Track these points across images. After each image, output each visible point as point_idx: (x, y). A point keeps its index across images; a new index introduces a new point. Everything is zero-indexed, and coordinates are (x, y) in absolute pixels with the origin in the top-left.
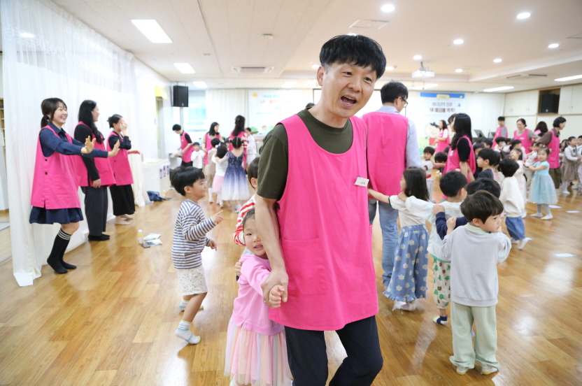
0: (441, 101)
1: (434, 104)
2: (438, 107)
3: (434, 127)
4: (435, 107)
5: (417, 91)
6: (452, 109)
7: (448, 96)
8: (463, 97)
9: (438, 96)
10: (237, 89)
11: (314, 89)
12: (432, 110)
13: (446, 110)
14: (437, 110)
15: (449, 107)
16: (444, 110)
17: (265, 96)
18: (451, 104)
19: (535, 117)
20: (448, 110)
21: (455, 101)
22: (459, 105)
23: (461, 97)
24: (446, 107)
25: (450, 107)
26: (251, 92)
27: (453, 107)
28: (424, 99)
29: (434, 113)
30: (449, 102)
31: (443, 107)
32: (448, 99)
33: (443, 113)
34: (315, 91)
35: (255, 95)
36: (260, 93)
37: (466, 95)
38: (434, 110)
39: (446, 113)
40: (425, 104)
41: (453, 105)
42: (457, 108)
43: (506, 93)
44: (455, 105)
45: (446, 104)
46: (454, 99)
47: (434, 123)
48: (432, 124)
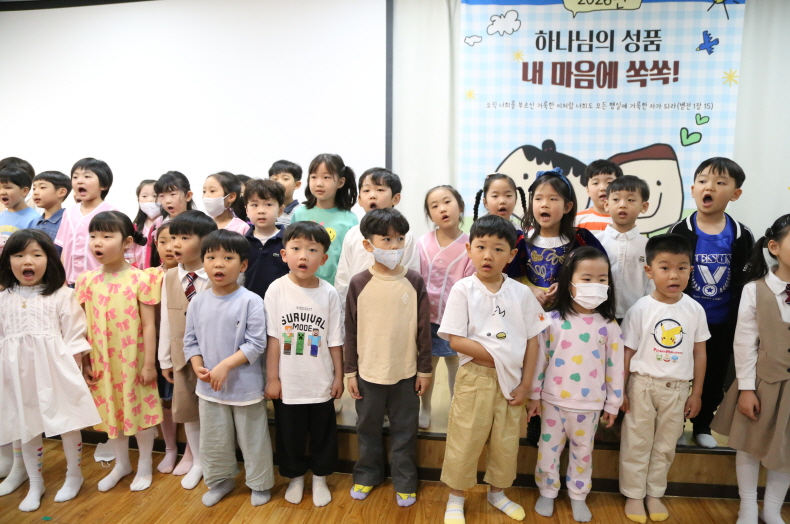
0: (586, 25)
1: (547, 41)
2: (573, 57)
4: (548, 58)
6: (660, 68)
12: (533, 73)
13: (622, 74)
14: (564, 75)
15: (638, 57)
16: (608, 75)
18: (653, 38)
20: (637, 70)
21: (681, 20)
22: (709, 44)
24: (623, 59)
25: (650, 58)
27: (667, 55)
28: (481, 15)
29: (548, 90)
30: (639, 24)
31: (601, 55)
32: (635, 13)
33: (604, 93)
38: (547, 73)
39: (626, 89)
40: (491, 42)
41: (666, 41)
42: (693, 62)
44: (680, 45)
45: (620, 42)
46: (673, 8)
47: (549, 145)
48: (530, 152)
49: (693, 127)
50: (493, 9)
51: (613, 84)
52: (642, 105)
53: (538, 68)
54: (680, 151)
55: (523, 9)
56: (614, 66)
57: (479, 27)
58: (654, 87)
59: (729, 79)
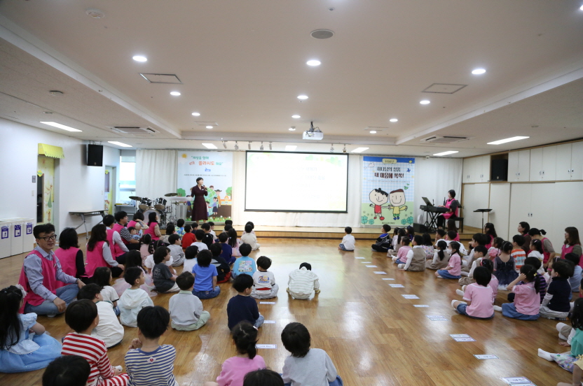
0: (387, 166)
1: (380, 169)
2: (384, 172)
3: (380, 194)
4: (380, 172)
5: (360, 154)
6: (400, 175)
7: (395, 161)
8: (413, 162)
9: (384, 160)
10: (167, 149)
11: (247, 151)
12: (377, 175)
13: (393, 175)
14: (383, 175)
15: (396, 173)
16: (391, 176)
17: (194, 158)
18: (399, 169)
19: (488, 184)
20: (396, 175)
21: (404, 167)
22: (409, 171)
23: (410, 162)
24: (393, 173)
25: (398, 173)
26: (180, 153)
28: (367, 163)
29: (380, 178)
30: (396, 167)
31: (390, 172)
32: (395, 164)
33: (390, 179)
34: (248, 153)
35: (184, 156)
36: (189, 154)
37: (416, 158)
38: (379, 175)
39: (394, 178)
40: (369, 168)
41: (401, 170)
42: (406, 174)
43: (464, 158)
44: (403, 171)
45: (393, 170)
46: (402, 163)
47: (380, 189)
48: (376, 190)
49: (407, 186)
50: (369, 162)
51: (392, 178)
52: (397, 181)
53: (378, 174)
54: (404, 191)
55: (375, 163)
57: (366, 165)
58: (399, 178)
59: (412, 177)
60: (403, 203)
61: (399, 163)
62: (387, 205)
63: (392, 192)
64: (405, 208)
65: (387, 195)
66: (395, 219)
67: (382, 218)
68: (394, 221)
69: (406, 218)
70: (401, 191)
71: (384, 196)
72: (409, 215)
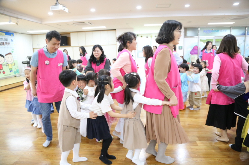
6: (8, 43)
8: (13, 36)
13: (5, 44)
15: (6, 42)
16: (3, 44)
18: (7, 40)
20: (6, 43)
21: (9, 37)
22: (12, 41)
23: (12, 35)
25: (7, 42)
30: (5, 38)
31: (2, 41)
32: (4, 36)
37: (14, 34)
39: (5, 46)
43: (32, 35)
44: (9, 41)
45: (4, 40)
46: (8, 36)
49: (13, 51)
51: (4, 45)
52: (7, 48)
54: (12, 53)
56: (4, 43)
58: (8, 45)
59: (14, 45)
60: (12, 61)
61: (6, 36)
62: (5, 63)
63: (6, 55)
64: (14, 64)
65: (3, 57)
66: (10, 72)
67: (4, 73)
68: (10, 73)
69: (16, 70)
70: (10, 54)
71: (2, 57)
72: (17, 68)
